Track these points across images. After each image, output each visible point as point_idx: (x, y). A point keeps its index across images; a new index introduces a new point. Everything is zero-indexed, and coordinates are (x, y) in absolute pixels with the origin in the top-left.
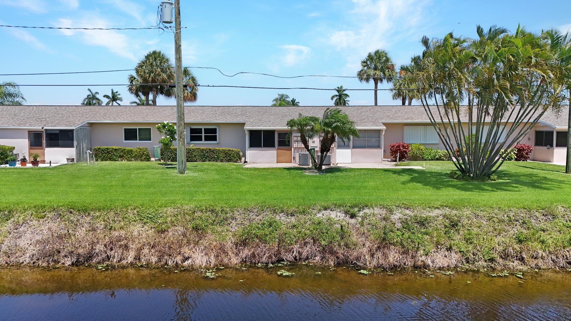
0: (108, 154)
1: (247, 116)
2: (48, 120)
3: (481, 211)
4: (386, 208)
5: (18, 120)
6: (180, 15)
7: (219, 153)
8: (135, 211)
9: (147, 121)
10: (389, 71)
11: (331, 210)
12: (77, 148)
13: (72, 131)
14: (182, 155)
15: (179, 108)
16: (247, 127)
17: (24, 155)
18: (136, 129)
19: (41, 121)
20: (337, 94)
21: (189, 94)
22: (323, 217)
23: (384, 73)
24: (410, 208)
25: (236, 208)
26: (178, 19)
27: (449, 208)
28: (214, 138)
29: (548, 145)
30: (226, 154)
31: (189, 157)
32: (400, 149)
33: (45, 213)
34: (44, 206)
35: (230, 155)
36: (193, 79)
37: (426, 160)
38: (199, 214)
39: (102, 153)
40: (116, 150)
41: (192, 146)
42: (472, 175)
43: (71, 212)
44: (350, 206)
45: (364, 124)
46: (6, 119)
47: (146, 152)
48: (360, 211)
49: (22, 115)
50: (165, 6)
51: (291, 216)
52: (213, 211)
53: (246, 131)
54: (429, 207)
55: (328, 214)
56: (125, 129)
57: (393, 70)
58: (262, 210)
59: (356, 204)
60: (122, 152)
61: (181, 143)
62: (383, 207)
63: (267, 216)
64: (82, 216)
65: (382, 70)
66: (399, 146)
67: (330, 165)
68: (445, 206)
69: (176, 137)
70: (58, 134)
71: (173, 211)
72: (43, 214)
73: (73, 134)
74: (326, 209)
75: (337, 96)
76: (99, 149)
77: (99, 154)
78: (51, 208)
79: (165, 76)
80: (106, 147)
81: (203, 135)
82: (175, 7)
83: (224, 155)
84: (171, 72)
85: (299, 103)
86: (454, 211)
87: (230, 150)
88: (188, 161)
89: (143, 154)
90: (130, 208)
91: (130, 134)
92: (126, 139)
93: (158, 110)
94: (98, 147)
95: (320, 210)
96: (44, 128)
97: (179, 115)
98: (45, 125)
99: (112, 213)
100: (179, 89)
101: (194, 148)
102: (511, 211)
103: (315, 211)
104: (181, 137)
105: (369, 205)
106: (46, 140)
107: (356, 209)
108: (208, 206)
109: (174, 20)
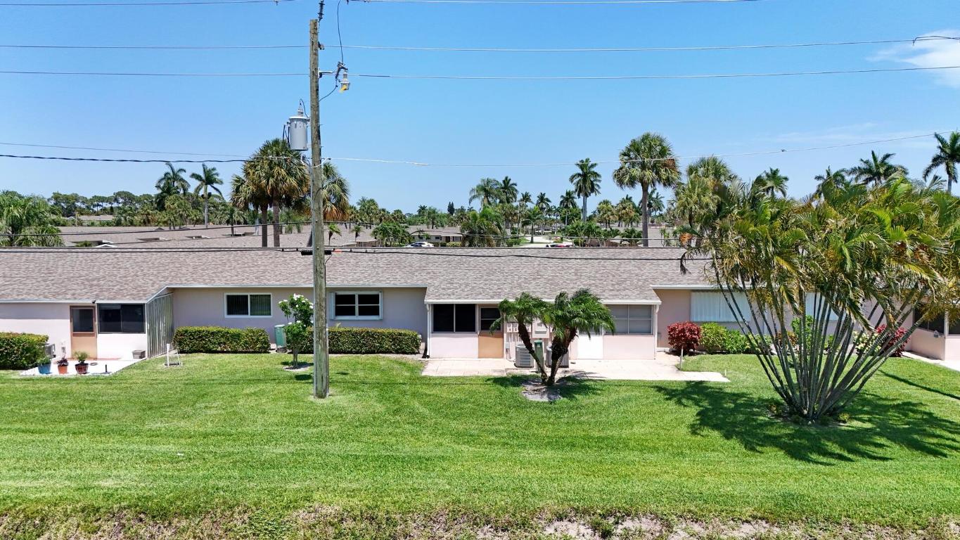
0: (201, 341)
1: (429, 273)
2: (102, 282)
3: (821, 529)
4: (661, 519)
5: (53, 284)
6: (320, 139)
7: (383, 339)
8: (246, 517)
9: (265, 284)
10: (666, 169)
11: (570, 521)
12: (149, 334)
13: (141, 306)
14: (322, 367)
15: (318, 290)
16: (430, 300)
17: (63, 346)
18: (247, 296)
19: (91, 286)
20: (581, 172)
21: (334, 208)
22: (556, 534)
23: (657, 173)
24: (700, 520)
25: (411, 515)
26: (316, 146)
27: (767, 523)
28: (375, 311)
29: (936, 331)
30: (394, 339)
31: (334, 346)
32: (684, 336)
33: (99, 522)
34: (98, 510)
35: (400, 342)
36: (341, 184)
37: (728, 352)
38: (349, 524)
39: (190, 339)
40: (213, 333)
41: (338, 327)
42: (806, 412)
43: (141, 520)
44: (600, 515)
45: (623, 293)
46: (34, 281)
47: (262, 338)
48: (617, 523)
49: (60, 270)
50: (296, 125)
51: (502, 530)
52: (372, 519)
53: (428, 306)
54: (732, 519)
55: (565, 528)
56: (228, 297)
57: (673, 169)
58: (454, 520)
59: (611, 512)
60: (222, 336)
61: (320, 348)
62: (656, 516)
63: (462, 532)
64: (160, 527)
65: (655, 168)
66: (683, 331)
67: (567, 367)
68: (760, 518)
69: (312, 322)
70: (118, 311)
71: (307, 517)
72: (96, 524)
73: (142, 312)
74: (560, 519)
75: (579, 175)
76: (186, 331)
77: (186, 340)
78: (109, 512)
79: (294, 183)
80: (196, 328)
81: (357, 305)
82: (311, 125)
83: (391, 342)
84: (303, 176)
85: (516, 185)
86: (775, 528)
87: (400, 334)
88: (331, 352)
89: (258, 339)
90: (237, 510)
91: (237, 304)
92: (230, 312)
93: (283, 259)
94: (184, 328)
95: (551, 521)
96: (96, 302)
97: (318, 301)
98: (97, 296)
99: (208, 521)
100: (318, 259)
101: (342, 329)
102: (870, 530)
103: (543, 522)
104: (320, 338)
105: (634, 512)
106: (100, 321)
107: (612, 520)
108: (364, 509)
109: (311, 146)
